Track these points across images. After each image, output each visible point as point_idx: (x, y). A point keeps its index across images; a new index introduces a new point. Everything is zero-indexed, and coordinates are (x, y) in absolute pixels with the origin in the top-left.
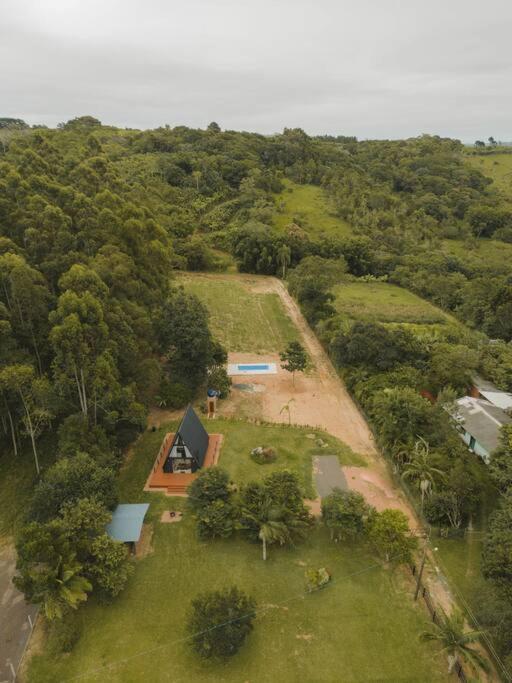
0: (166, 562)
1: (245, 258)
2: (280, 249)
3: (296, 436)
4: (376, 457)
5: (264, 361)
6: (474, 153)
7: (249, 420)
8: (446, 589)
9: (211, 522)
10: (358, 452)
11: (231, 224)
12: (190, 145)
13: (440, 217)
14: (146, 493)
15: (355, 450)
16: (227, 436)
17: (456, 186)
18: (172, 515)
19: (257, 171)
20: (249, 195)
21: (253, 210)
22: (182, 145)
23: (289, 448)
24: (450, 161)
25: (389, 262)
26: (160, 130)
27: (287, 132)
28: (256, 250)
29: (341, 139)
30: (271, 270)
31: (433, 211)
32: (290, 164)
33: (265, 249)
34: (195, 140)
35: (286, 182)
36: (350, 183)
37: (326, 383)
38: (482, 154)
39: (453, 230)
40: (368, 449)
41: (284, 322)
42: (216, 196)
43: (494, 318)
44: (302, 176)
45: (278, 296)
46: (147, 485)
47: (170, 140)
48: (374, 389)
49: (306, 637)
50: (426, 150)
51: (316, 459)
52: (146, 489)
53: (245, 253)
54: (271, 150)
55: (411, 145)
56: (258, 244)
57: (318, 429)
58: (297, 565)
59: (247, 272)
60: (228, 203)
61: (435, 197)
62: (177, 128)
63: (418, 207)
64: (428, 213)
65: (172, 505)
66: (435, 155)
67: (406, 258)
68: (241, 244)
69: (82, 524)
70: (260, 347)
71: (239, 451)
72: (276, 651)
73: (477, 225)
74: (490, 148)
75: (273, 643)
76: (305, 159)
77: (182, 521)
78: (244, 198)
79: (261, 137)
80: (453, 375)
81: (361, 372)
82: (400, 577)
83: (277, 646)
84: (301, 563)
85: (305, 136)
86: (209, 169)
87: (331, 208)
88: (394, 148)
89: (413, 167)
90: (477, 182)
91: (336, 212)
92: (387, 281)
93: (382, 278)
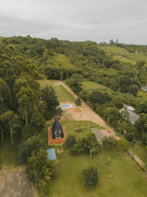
0: (64, 164)
1: (50, 75)
2: (60, 72)
3: (85, 124)
4: (107, 126)
5: (67, 104)
6: (100, 46)
7: (70, 121)
8: (137, 157)
9: (75, 150)
10: (102, 126)
11: (41, 66)
12: (25, 42)
13: (96, 62)
14: (49, 145)
15: (101, 125)
16: (66, 126)
17: (98, 54)
18: (60, 150)
19: (47, 50)
20: (46, 57)
21: (47, 61)
22: (22, 42)
23: (84, 127)
24: (95, 48)
25: (88, 75)
26: (14, 37)
27: (52, 39)
28: (53, 73)
29: (65, 41)
30: (57, 78)
31: (95, 61)
32: (54, 48)
33: (56, 72)
34: (26, 40)
35: (54, 53)
36: (72, 53)
37: (86, 108)
38: (102, 46)
39: (100, 66)
40: (104, 124)
41: (68, 93)
42: (35, 57)
43: (121, 88)
44: (59, 51)
45: (63, 86)
46: (49, 143)
47: (18, 40)
48: (102, 108)
49: (110, 176)
50: (89, 45)
51: (92, 129)
52: (49, 144)
53: (50, 74)
54: (48, 44)
55: (85, 44)
56: (53, 71)
57: (89, 121)
58: (100, 158)
59: (50, 79)
60: (39, 59)
61: (94, 57)
62: (18, 37)
63: (91, 60)
64: (94, 62)
65: (59, 147)
66: (91, 46)
67: (93, 74)
68: (48, 71)
69: (42, 157)
70: (64, 100)
71: (72, 130)
72: (104, 181)
73: (106, 64)
74: (104, 44)
75: (103, 179)
76: (58, 46)
77: (64, 152)
78: (43, 58)
79: (45, 40)
80: (119, 103)
81: (97, 104)
82: (126, 156)
83: (104, 180)
84: (101, 157)
85: (58, 40)
86: (32, 50)
87: (69, 60)
88: (80, 44)
89: (87, 49)
90: (103, 53)
91: (70, 62)
92: (89, 80)
93: (87, 79)
